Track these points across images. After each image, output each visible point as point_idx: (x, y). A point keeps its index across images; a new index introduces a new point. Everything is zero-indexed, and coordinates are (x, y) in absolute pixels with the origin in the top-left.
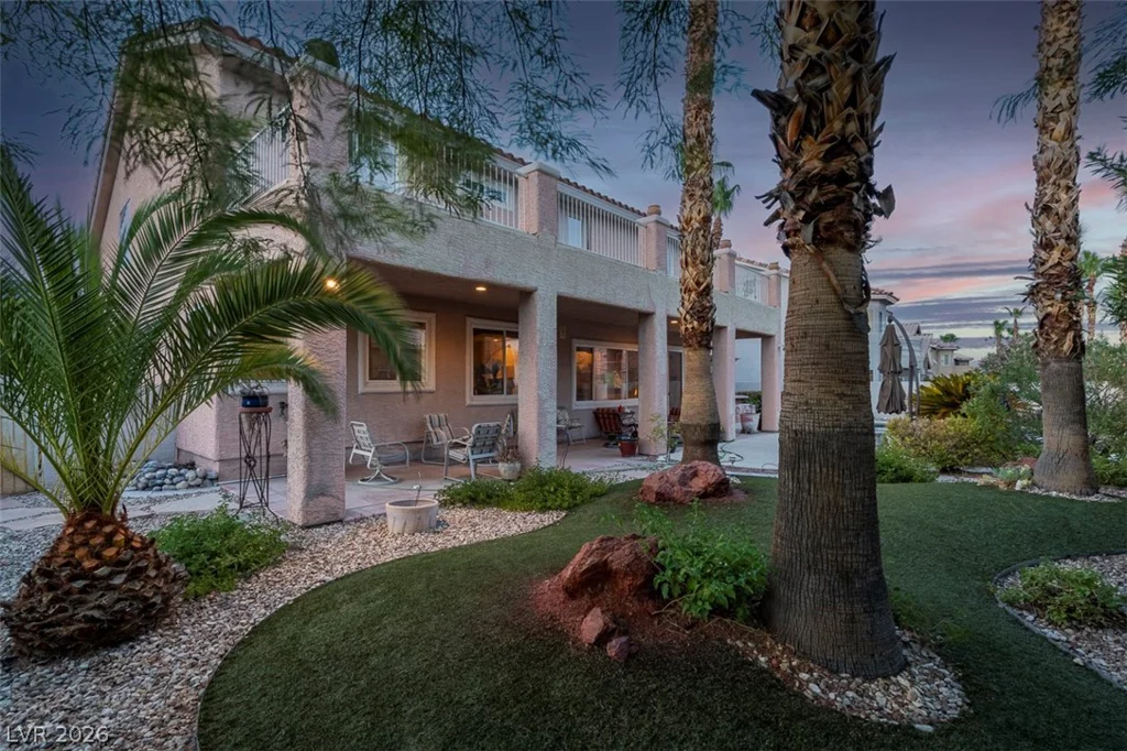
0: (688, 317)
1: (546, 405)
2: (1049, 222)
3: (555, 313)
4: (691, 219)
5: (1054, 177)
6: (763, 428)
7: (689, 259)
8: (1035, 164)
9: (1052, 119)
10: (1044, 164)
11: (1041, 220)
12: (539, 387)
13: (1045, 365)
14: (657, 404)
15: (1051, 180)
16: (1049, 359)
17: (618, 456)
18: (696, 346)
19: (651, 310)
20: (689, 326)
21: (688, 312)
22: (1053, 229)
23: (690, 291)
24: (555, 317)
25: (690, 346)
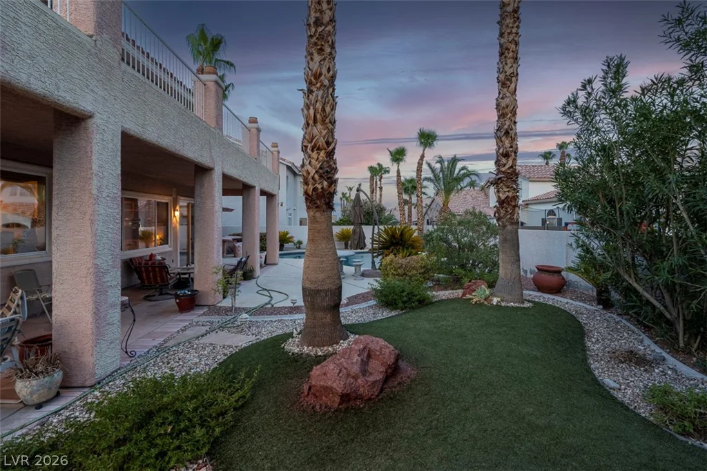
0: (317, 177)
1: (108, 278)
2: (507, 141)
3: (119, 154)
4: (321, 74)
5: (510, 115)
6: (268, 262)
7: (318, 116)
8: (498, 105)
9: (508, 80)
10: (505, 106)
11: (503, 139)
12: (96, 254)
13: (504, 227)
14: (215, 255)
15: (508, 116)
16: (507, 223)
17: (174, 312)
18: (324, 207)
19: (211, 165)
20: (319, 187)
21: (317, 172)
22: (509, 146)
23: (319, 149)
24: (119, 159)
25: (317, 207)
